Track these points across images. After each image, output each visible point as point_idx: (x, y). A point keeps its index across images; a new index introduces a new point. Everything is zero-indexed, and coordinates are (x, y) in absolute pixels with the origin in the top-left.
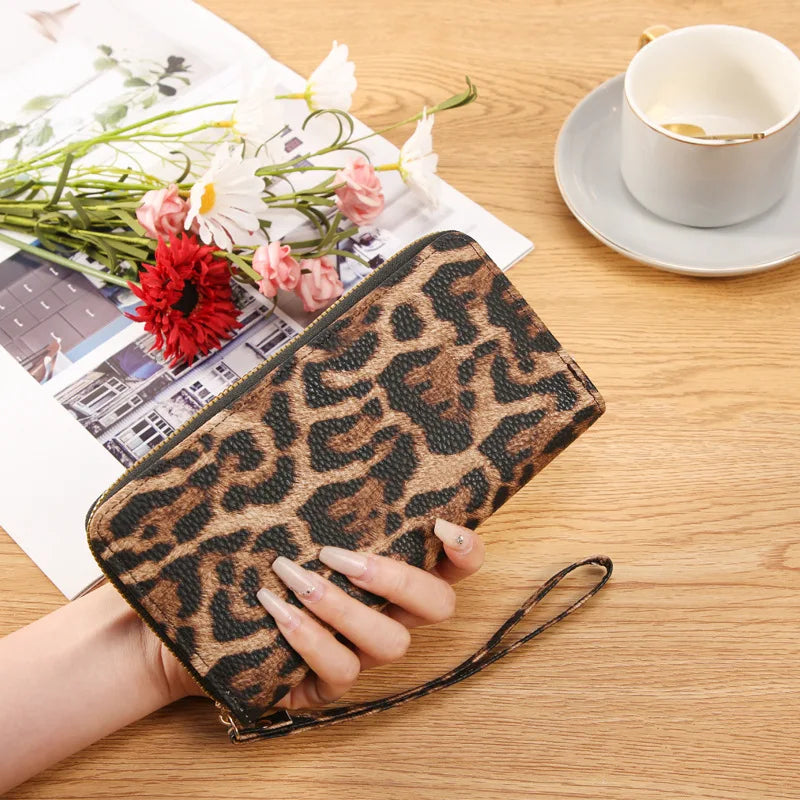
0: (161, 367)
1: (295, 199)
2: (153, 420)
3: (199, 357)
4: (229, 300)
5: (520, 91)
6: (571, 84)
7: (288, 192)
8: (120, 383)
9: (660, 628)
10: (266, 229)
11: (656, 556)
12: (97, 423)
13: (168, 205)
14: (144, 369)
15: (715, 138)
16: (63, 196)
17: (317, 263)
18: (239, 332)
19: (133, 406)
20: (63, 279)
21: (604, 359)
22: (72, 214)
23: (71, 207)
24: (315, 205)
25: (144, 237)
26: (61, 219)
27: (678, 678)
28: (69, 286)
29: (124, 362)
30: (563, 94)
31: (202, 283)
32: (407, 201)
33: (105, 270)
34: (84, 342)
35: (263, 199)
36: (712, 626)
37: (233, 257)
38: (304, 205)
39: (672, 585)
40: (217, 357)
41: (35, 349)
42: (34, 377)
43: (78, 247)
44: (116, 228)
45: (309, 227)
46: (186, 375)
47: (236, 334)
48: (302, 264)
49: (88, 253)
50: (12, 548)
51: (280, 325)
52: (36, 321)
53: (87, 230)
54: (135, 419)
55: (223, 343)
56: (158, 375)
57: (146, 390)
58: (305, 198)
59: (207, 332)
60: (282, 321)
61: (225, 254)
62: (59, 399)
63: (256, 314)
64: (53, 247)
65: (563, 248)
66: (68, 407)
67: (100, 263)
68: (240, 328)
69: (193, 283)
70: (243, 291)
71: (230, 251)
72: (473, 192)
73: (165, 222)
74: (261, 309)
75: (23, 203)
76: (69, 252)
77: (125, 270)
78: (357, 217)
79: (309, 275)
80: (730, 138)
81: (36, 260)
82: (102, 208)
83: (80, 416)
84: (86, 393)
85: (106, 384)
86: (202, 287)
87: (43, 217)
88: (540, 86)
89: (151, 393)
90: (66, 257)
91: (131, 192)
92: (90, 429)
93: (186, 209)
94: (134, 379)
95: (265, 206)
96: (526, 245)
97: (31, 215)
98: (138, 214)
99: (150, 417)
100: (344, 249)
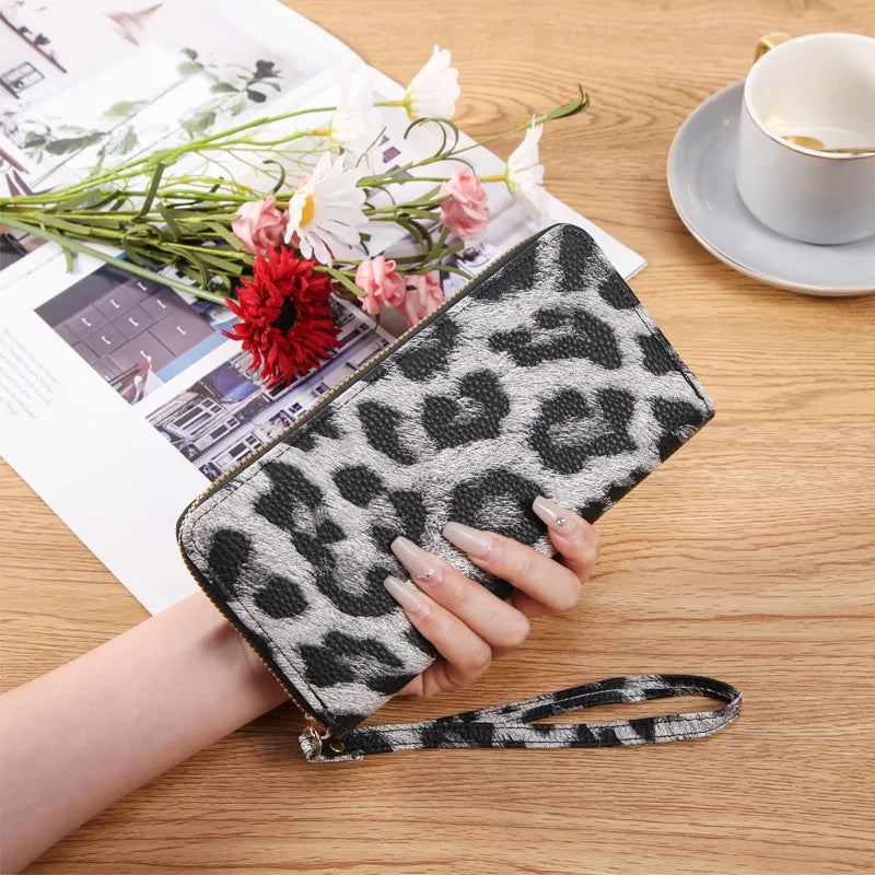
0: (257, 388)
1: (395, 212)
2: (251, 443)
3: (298, 377)
4: (327, 318)
5: (626, 100)
6: (680, 94)
7: (388, 205)
8: (215, 404)
9: (789, 662)
10: (365, 242)
11: (781, 587)
12: (192, 446)
13: (265, 217)
14: (239, 390)
15: (839, 151)
16: (153, 207)
17: (423, 279)
18: (339, 351)
19: (230, 428)
20: (152, 294)
21: (722, 381)
22: (161, 225)
23: (163, 219)
24: (416, 218)
25: (241, 251)
26: (149, 231)
27: (809, 715)
28: (159, 302)
29: (219, 381)
30: (671, 104)
31: (301, 299)
32: (512, 214)
33: (197, 285)
34: (176, 362)
35: (363, 211)
36: (843, 661)
37: (333, 272)
38: (406, 218)
39: (800, 618)
40: (317, 378)
41: (124, 367)
42: (124, 397)
43: (167, 261)
44: (207, 240)
45: (408, 241)
46: (284, 395)
47: (336, 353)
48: (406, 280)
49: (177, 267)
50: (106, 577)
51: (382, 345)
52: (125, 338)
53: (177, 243)
54: (232, 442)
55: (322, 363)
56: (254, 396)
57: (242, 411)
58: (407, 211)
59: (306, 351)
60: (384, 340)
61: (325, 269)
62: (150, 421)
63: (356, 333)
64: (142, 261)
65: (677, 266)
66: (160, 429)
67: (191, 278)
68: (340, 347)
69: (292, 299)
70: (342, 308)
71: (330, 265)
72: (580, 206)
73: (263, 235)
74: (361, 327)
75: (109, 214)
76: (158, 266)
77: (218, 285)
78: (461, 231)
79: (414, 291)
80: (856, 151)
81: (125, 275)
82: (195, 219)
83: (174, 438)
84: (180, 414)
85: (200, 406)
86: (302, 304)
87: (131, 230)
88: (648, 95)
89: (248, 415)
90: (156, 271)
91: (222, 203)
92: (185, 452)
93: (284, 222)
94: (230, 400)
95: (366, 219)
96: (639, 261)
97: (117, 227)
98: (234, 226)
99: (247, 440)
100: (448, 264)
